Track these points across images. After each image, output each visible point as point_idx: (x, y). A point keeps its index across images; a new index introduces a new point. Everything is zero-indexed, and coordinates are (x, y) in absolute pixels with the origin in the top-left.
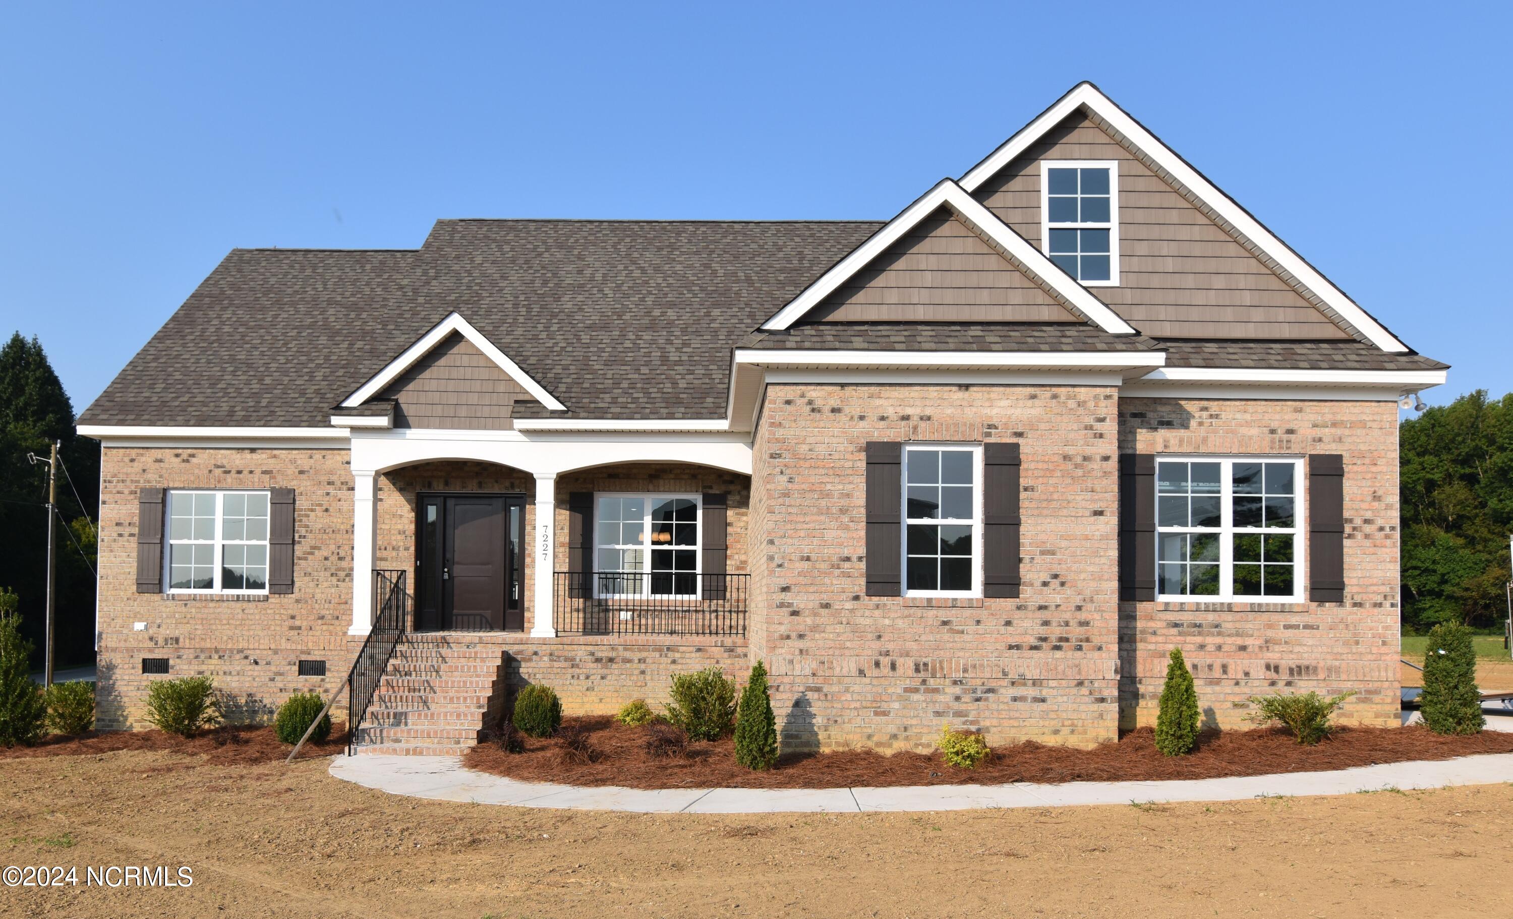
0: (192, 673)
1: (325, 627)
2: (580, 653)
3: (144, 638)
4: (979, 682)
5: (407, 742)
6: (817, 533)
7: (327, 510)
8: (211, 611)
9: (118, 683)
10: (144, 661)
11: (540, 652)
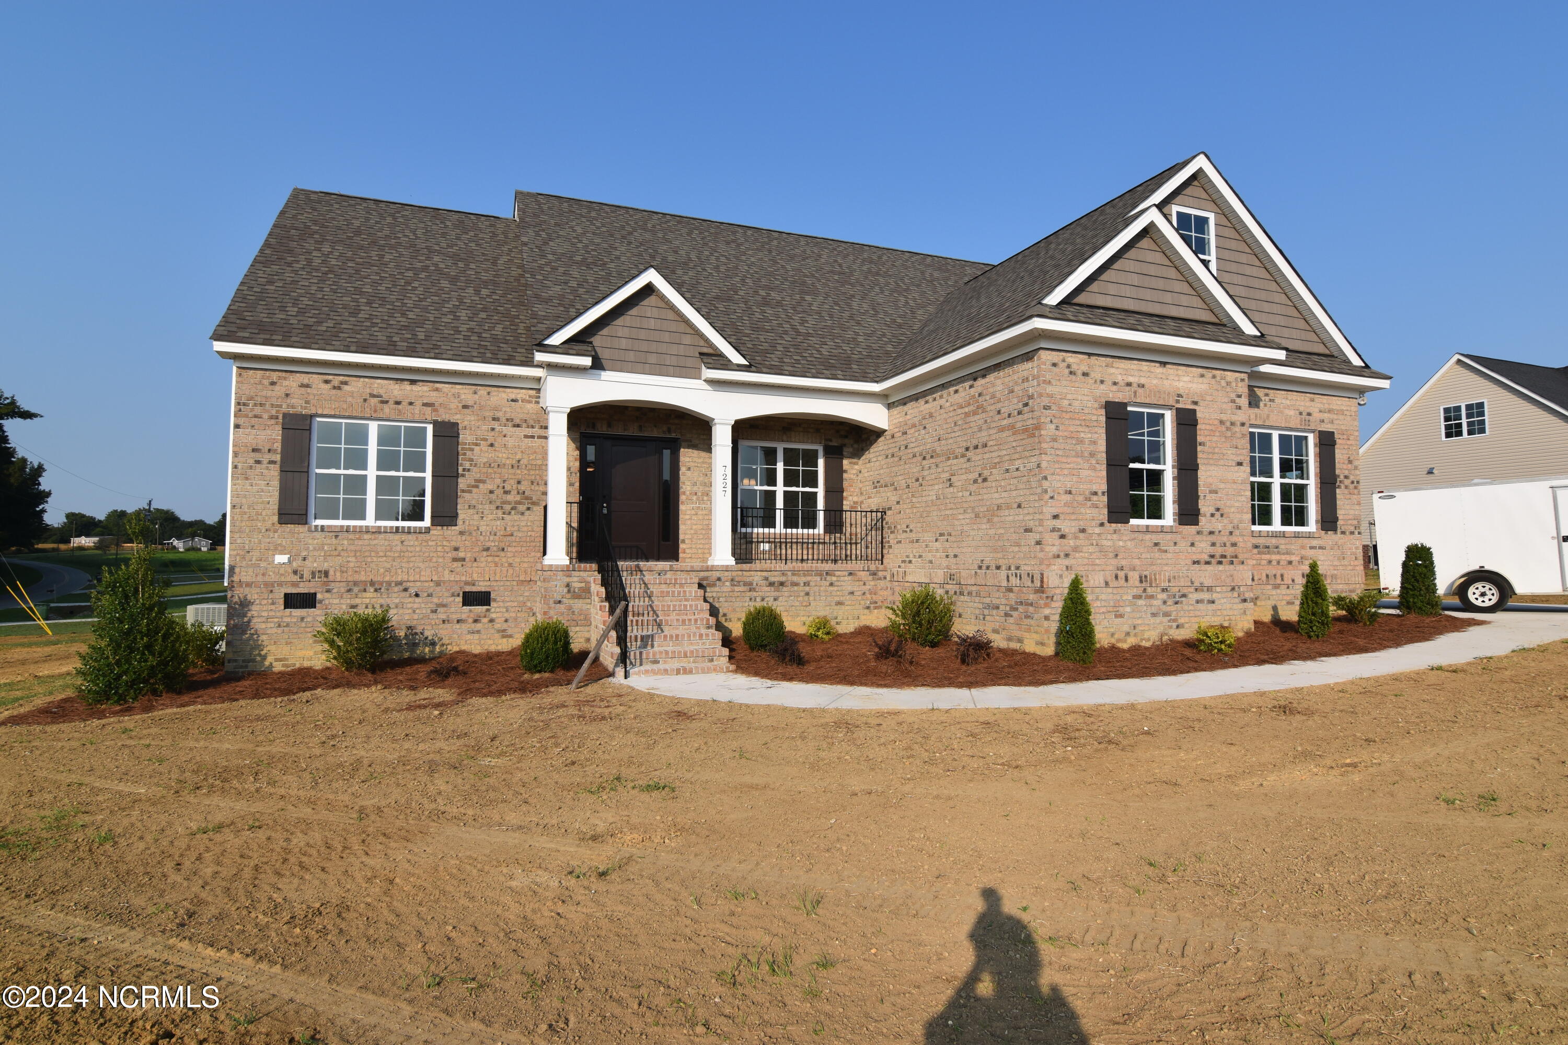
0: (344, 607)
1: (490, 559)
2: (756, 578)
3: (286, 572)
4: (1177, 589)
5: (665, 662)
6: (1075, 472)
7: (492, 445)
8: (366, 542)
9: (254, 620)
10: (287, 596)
11: (723, 579)
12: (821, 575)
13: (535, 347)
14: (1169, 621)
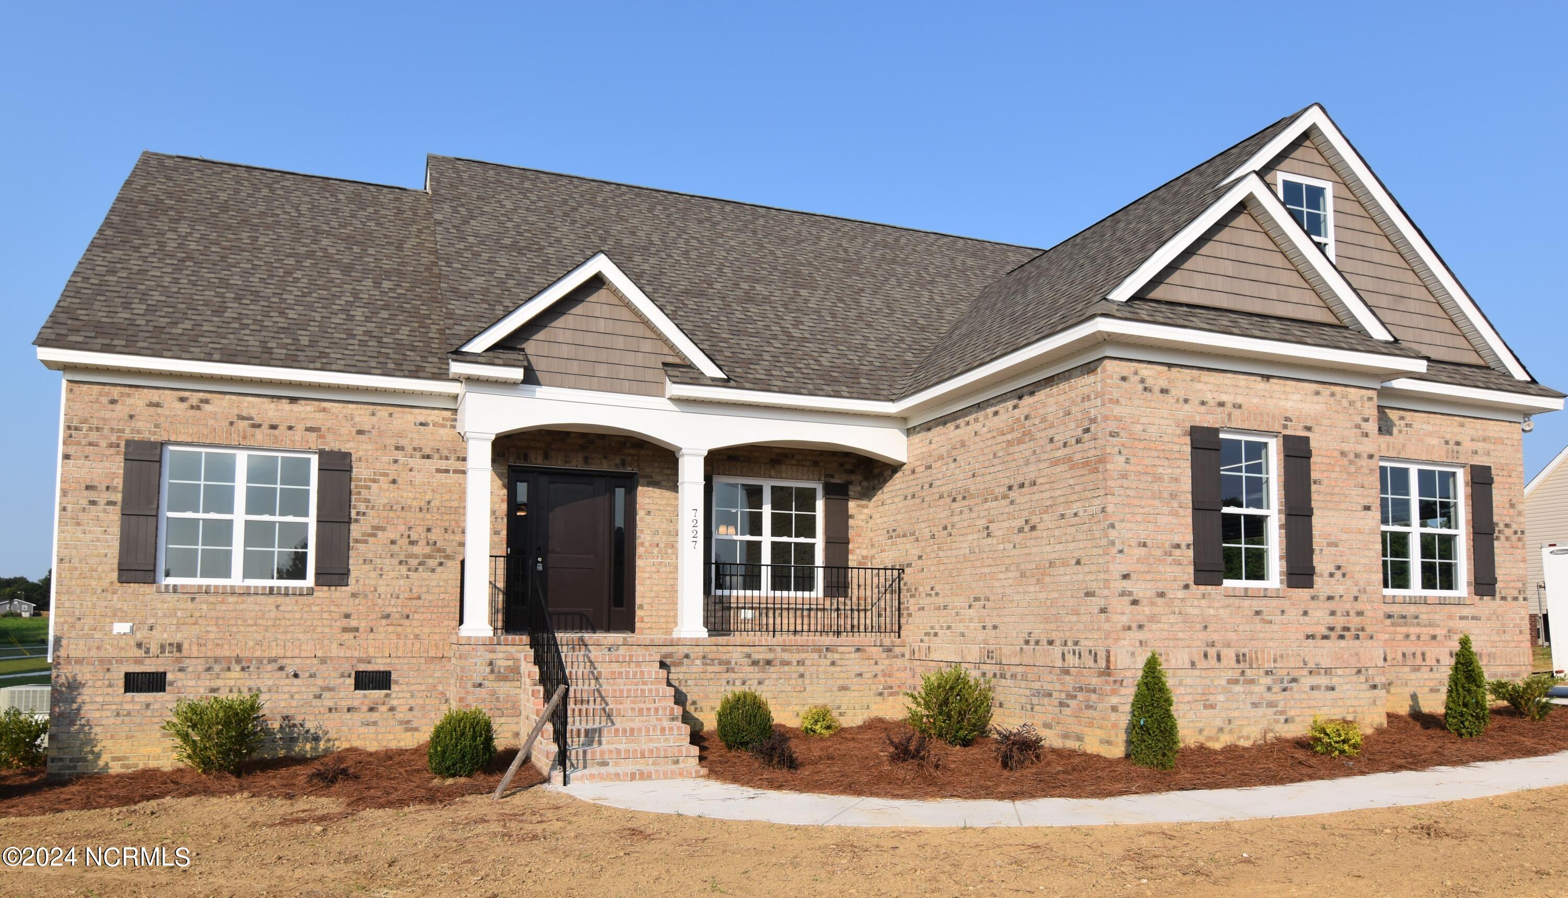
0: (202, 690)
1: (391, 629)
2: (735, 655)
3: (127, 644)
4: (1285, 672)
5: (616, 764)
6: (1151, 518)
7: (394, 482)
8: (231, 607)
9: (86, 708)
10: (128, 676)
11: (692, 655)
12: (820, 651)
13: (450, 355)
14: (1275, 714)
